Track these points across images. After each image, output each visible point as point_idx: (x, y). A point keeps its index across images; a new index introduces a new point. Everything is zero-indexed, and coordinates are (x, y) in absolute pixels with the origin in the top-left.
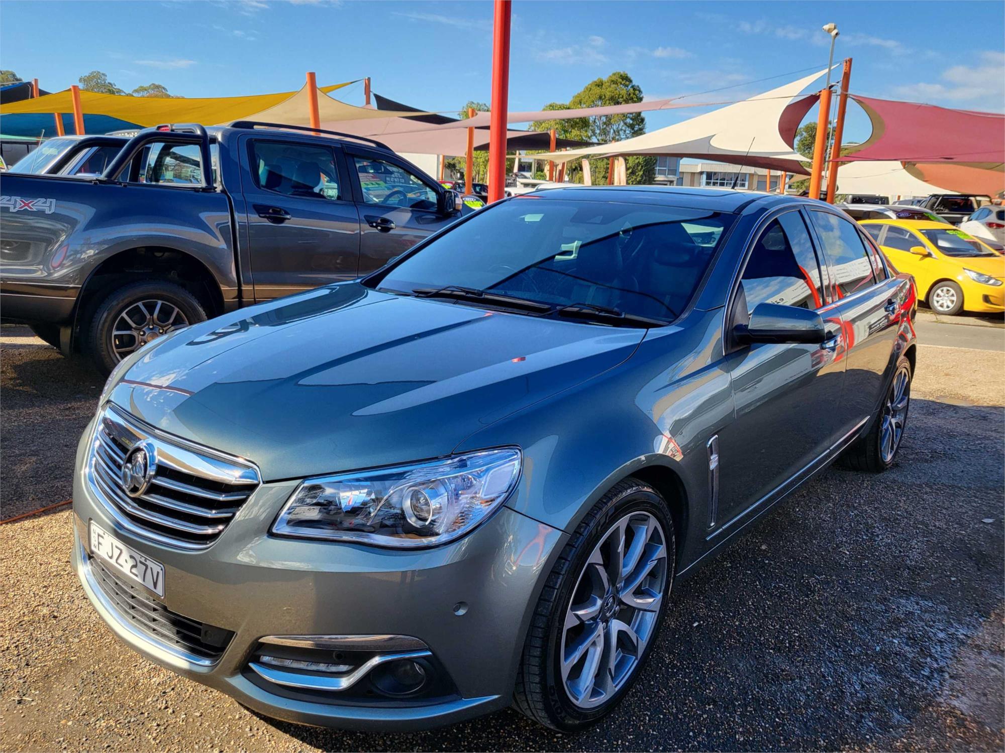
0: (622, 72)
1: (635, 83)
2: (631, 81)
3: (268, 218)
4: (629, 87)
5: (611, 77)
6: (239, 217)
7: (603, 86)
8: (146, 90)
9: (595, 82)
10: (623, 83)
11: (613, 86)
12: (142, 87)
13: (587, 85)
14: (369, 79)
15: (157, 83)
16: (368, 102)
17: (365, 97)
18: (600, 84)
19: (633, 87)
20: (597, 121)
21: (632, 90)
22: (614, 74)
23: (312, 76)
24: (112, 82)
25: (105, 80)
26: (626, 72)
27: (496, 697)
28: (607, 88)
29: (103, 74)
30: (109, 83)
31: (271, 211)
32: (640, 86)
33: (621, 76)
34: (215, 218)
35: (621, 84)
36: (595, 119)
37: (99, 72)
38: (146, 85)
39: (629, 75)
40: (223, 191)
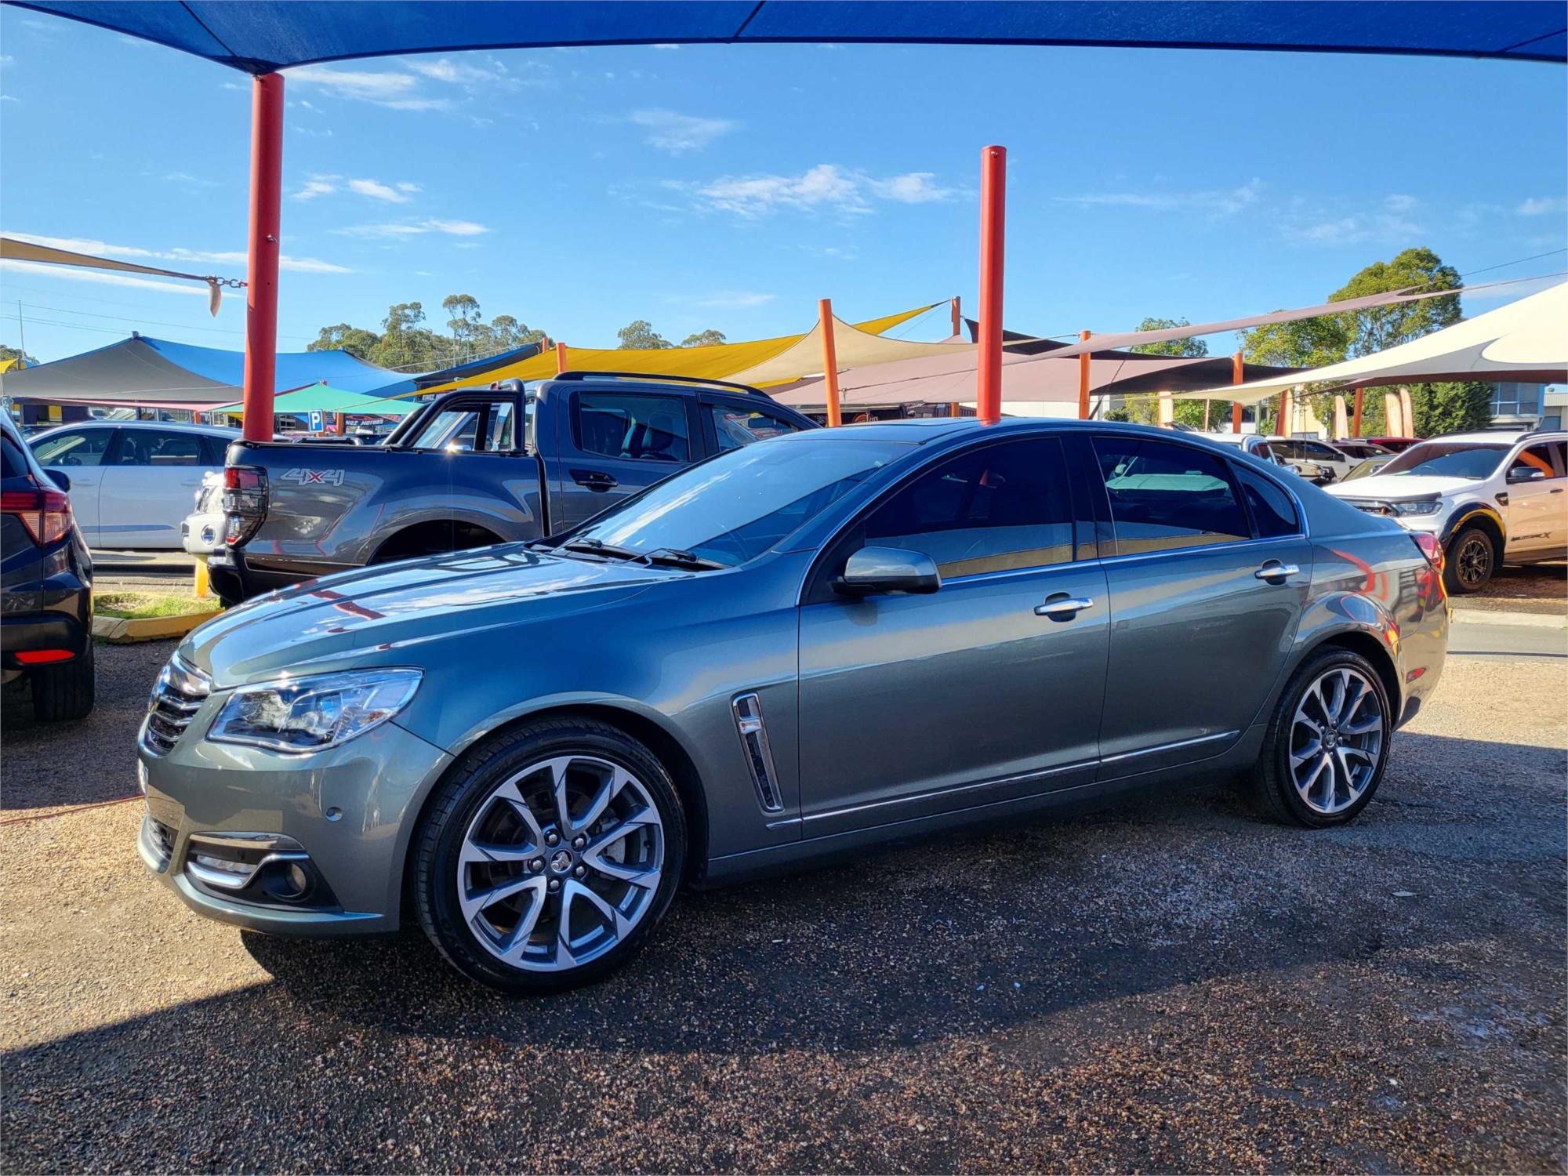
0: (1420, 249)
1: (1446, 263)
2: (1438, 261)
3: (587, 485)
4: (1435, 271)
5: (1398, 258)
6: (552, 486)
7: (1385, 275)
8: (698, 339)
9: (1369, 269)
10: (1421, 265)
11: (1402, 272)
12: (693, 336)
13: (1354, 275)
14: (958, 299)
15: (712, 330)
16: (957, 332)
17: (951, 325)
18: (1378, 272)
19: (1443, 271)
20: (1375, 332)
21: (1439, 275)
22: (1405, 253)
23: (826, 304)
24: (657, 333)
25: (649, 330)
26: (1428, 248)
27: (380, 915)
28: (1391, 277)
29: (647, 324)
30: (654, 335)
31: (592, 477)
32: (1456, 269)
33: (1418, 254)
34: (523, 488)
35: (1418, 267)
36: (1372, 329)
37: (642, 322)
38: (699, 333)
39: (1434, 252)
40: (536, 455)
